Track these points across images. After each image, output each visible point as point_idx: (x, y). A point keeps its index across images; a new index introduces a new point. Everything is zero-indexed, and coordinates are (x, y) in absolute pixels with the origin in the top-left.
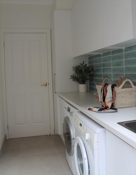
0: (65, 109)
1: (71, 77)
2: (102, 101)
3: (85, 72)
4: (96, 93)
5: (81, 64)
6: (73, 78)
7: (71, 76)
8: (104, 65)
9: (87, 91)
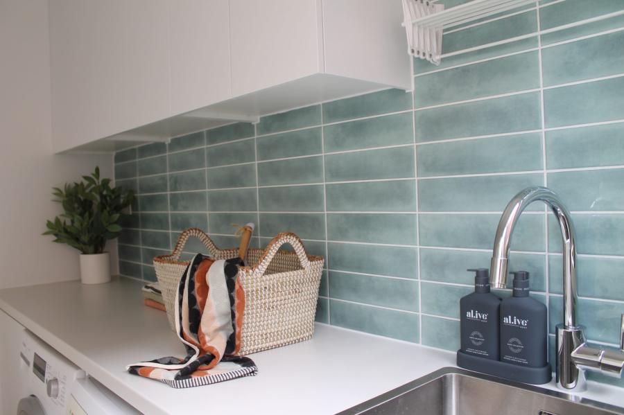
0: (22, 361)
1: (46, 229)
2: (186, 331)
3: (103, 206)
4: (150, 290)
5: (86, 178)
6: (56, 231)
7: (49, 224)
8: (176, 183)
9: (113, 279)
